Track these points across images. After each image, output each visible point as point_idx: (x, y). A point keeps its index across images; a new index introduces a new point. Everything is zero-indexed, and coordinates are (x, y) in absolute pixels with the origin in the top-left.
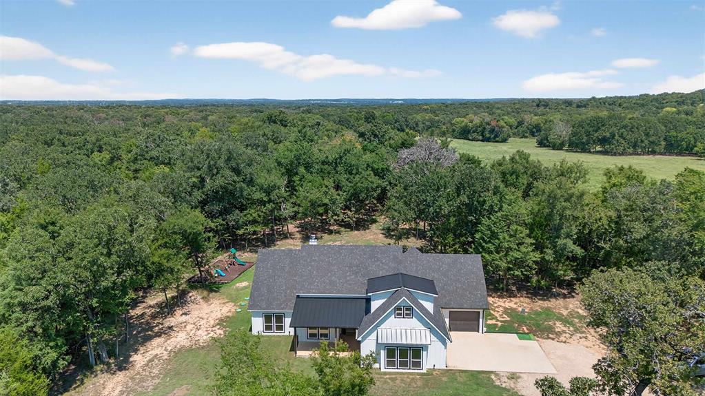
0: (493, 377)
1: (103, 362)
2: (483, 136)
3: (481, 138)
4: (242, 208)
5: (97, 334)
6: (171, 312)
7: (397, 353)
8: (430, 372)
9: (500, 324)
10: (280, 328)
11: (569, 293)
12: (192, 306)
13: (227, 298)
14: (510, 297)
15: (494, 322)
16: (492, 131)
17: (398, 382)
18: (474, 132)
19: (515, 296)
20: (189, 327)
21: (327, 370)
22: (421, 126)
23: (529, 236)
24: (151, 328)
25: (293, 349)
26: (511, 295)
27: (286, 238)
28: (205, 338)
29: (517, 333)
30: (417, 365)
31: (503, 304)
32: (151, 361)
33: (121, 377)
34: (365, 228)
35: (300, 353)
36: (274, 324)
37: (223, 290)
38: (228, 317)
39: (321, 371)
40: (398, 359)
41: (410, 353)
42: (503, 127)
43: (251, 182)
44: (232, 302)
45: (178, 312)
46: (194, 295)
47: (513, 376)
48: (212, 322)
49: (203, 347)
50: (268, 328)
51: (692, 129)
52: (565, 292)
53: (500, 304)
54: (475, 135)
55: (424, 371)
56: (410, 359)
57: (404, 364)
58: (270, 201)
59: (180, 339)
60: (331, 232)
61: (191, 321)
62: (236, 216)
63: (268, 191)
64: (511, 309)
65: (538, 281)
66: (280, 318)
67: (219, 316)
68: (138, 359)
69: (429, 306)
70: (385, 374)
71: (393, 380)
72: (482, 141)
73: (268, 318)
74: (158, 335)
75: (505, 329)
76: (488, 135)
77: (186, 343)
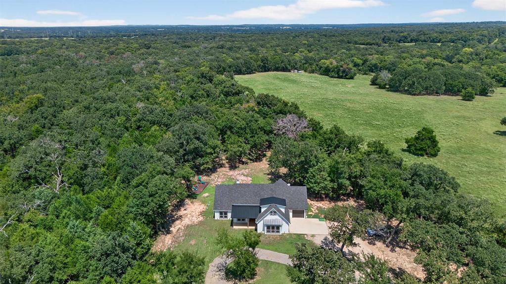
0: (305, 236)
1: (161, 231)
2: (338, 75)
3: (336, 75)
4: (202, 156)
5: (159, 221)
6: (179, 209)
7: (271, 228)
8: (283, 234)
9: (313, 214)
10: (226, 217)
11: (347, 199)
12: (187, 206)
13: (201, 201)
14: (321, 201)
15: (311, 213)
16: (344, 71)
17: (271, 238)
18: (332, 71)
19: (323, 201)
20: (189, 216)
21: (247, 237)
22: (299, 64)
23: (329, 176)
24: (173, 217)
25: (232, 225)
26: (322, 199)
27: (222, 167)
28: (197, 221)
29: (319, 218)
30: (278, 232)
31: (317, 205)
32: (178, 230)
33: (169, 236)
34: (260, 160)
35: (234, 227)
36: (223, 215)
37: (198, 197)
38: (203, 211)
39: (245, 238)
40: (271, 230)
41: (275, 228)
42: (351, 69)
43: (205, 144)
44: (203, 203)
45: (182, 209)
46: (187, 201)
47: (313, 236)
48: (197, 214)
49: (197, 225)
50: (221, 217)
51: (462, 79)
52: (345, 198)
53: (315, 205)
54: (333, 74)
55: (281, 234)
56: (275, 230)
57: (273, 232)
58: (215, 153)
59: (186, 221)
60: (243, 163)
61: (189, 213)
62: (199, 161)
63: (214, 148)
64: (320, 207)
65: (333, 195)
66: (226, 213)
67: (200, 211)
68: (173, 229)
69: (283, 210)
70: (266, 235)
71: (269, 237)
72: (337, 78)
73: (221, 213)
74: (177, 219)
75: (315, 217)
76: (341, 74)
77: (190, 223)
